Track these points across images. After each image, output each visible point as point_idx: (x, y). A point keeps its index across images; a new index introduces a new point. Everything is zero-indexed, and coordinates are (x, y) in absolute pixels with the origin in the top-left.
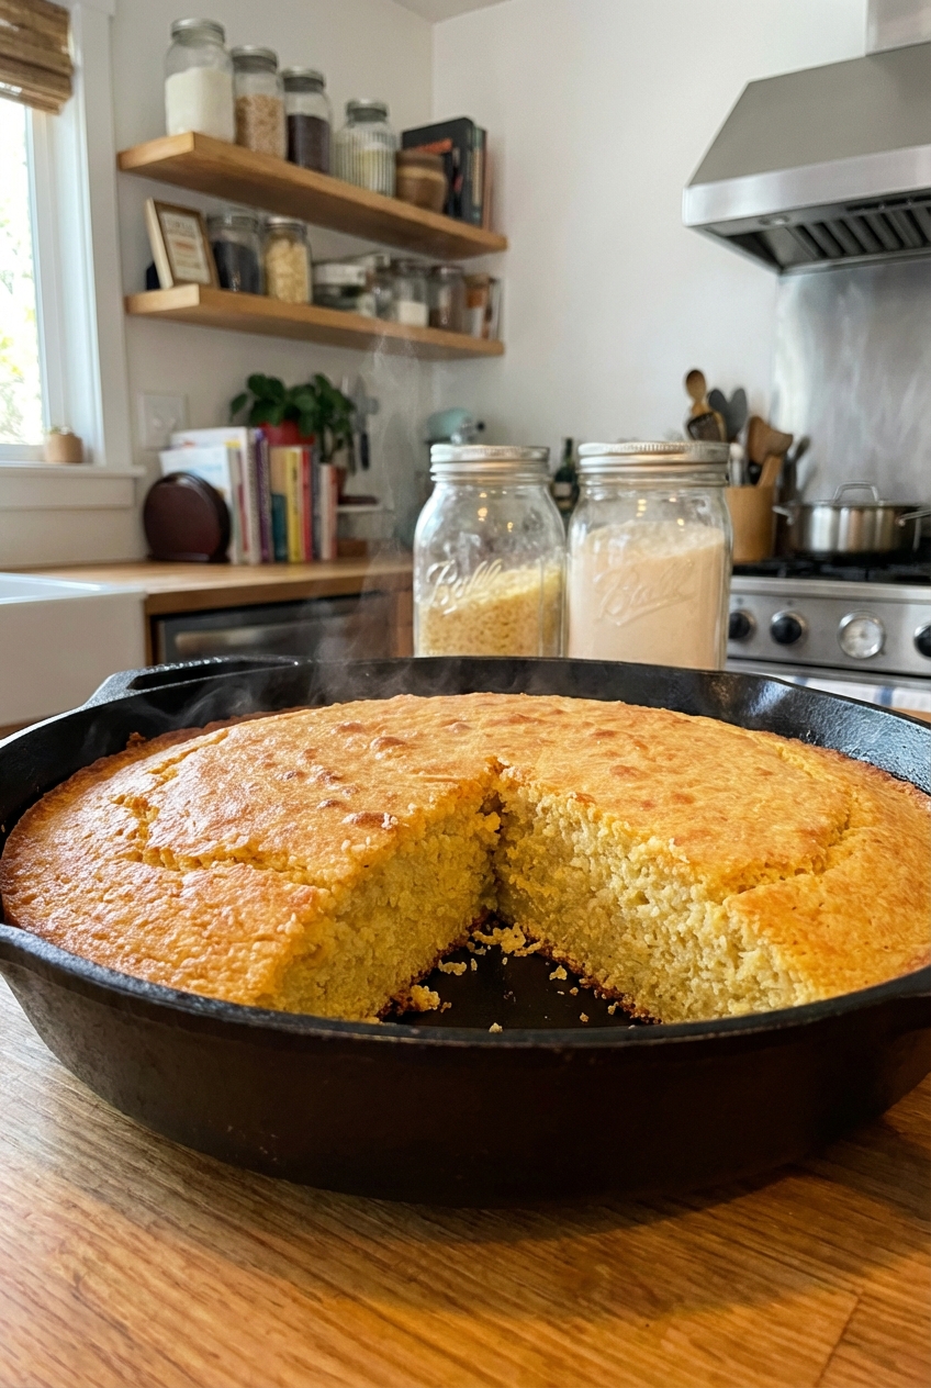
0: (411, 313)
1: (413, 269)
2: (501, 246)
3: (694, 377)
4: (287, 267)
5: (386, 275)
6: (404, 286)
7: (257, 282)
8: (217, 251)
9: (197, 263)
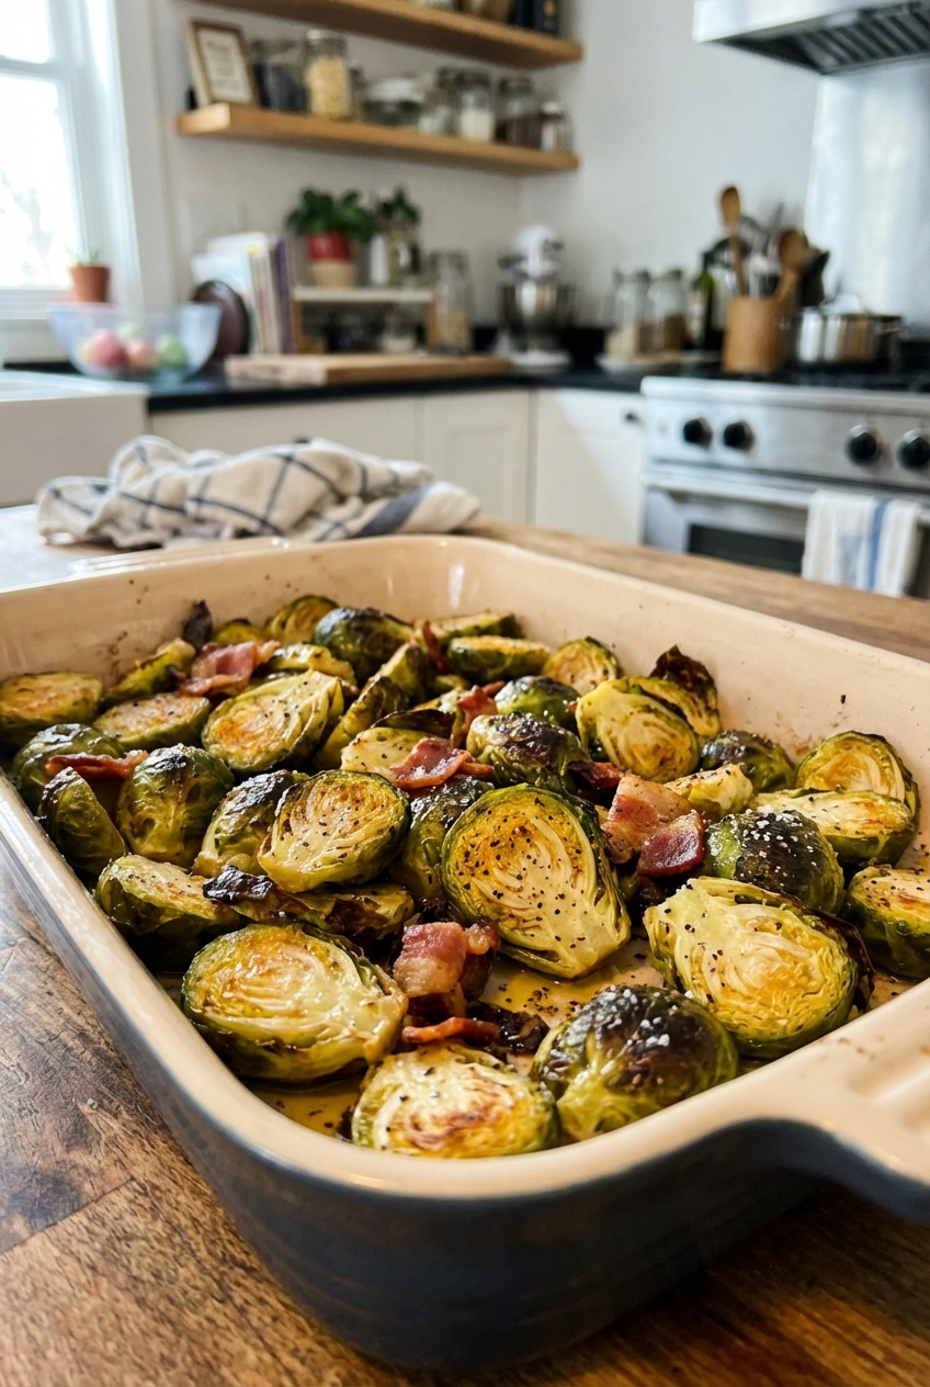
0: (476, 124)
1: (482, 81)
2: (574, 56)
3: (730, 194)
4: (325, 82)
5: (451, 88)
6: (469, 98)
7: (297, 100)
8: (257, 74)
9: (238, 86)
